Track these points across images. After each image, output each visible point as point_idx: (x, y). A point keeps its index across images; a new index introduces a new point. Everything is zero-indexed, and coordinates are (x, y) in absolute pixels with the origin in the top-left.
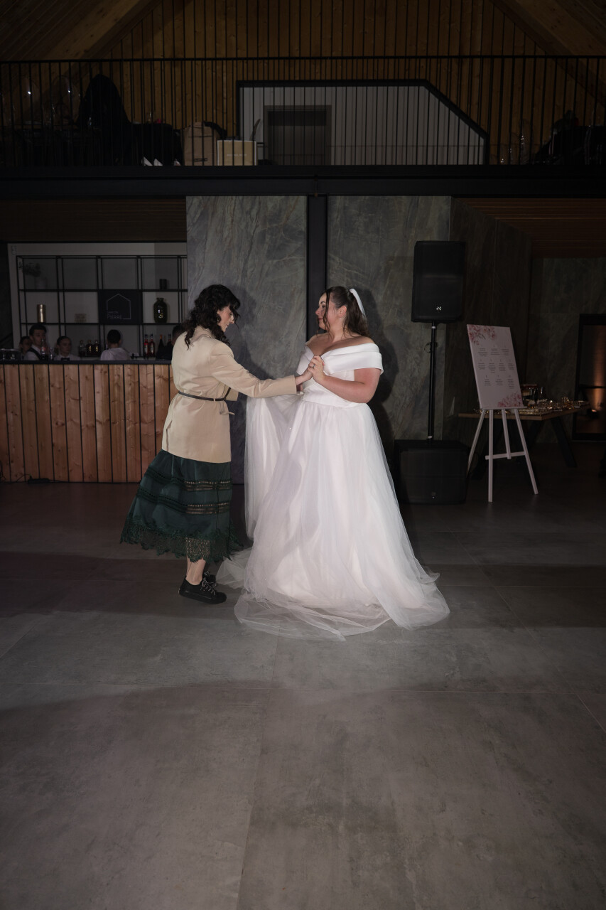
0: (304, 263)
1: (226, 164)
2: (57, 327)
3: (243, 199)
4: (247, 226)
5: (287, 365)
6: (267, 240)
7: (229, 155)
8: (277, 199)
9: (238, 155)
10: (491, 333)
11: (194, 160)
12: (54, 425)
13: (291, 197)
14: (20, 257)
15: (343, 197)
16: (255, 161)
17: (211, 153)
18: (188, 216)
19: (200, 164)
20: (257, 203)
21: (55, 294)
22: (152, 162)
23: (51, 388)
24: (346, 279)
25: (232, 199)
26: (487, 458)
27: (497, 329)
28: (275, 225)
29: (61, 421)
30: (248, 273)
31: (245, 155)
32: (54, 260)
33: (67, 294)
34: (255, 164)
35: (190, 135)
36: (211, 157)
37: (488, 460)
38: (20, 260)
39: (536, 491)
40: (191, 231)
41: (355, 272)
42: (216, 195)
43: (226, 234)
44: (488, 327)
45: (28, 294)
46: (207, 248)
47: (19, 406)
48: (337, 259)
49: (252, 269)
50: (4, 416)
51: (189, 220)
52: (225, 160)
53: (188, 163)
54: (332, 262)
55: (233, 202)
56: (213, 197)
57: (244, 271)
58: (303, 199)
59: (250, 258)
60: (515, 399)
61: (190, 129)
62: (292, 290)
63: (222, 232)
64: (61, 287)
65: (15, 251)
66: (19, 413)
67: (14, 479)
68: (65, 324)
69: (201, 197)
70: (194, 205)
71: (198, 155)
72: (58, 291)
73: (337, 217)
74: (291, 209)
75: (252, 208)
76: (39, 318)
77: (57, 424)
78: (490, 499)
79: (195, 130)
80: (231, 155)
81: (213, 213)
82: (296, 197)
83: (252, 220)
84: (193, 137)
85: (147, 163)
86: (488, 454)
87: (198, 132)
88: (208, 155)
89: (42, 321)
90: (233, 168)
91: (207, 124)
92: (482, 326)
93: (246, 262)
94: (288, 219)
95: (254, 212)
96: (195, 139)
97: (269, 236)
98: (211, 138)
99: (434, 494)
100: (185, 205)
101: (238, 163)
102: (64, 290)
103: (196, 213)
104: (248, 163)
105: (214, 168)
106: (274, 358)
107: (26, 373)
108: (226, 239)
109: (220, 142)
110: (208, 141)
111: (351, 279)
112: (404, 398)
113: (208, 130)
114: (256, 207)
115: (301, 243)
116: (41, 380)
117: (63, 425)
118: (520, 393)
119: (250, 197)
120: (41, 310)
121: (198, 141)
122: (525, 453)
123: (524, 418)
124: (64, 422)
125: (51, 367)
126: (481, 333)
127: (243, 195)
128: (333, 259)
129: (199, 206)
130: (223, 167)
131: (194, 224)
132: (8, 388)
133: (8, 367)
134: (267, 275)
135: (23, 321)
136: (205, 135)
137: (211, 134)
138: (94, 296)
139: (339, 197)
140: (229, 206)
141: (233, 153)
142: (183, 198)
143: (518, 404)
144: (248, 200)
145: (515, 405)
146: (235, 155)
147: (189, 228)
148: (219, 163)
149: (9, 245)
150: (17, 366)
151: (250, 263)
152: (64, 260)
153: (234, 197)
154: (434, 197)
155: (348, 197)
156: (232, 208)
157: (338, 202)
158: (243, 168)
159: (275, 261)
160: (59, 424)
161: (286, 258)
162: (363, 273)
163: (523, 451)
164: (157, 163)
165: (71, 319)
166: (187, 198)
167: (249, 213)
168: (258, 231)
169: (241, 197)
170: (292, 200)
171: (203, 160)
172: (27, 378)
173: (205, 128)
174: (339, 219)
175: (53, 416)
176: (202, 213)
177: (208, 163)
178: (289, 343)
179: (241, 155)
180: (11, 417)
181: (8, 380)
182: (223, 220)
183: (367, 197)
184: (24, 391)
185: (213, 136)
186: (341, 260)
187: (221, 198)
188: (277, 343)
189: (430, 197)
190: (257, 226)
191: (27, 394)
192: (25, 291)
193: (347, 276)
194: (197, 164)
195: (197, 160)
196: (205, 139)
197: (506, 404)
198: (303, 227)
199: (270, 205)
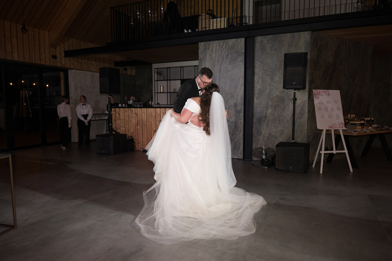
0: (244, 66)
1: (214, 28)
2: (167, 94)
3: (220, 42)
4: (221, 52)
5: (237, 108)
6: (229, 57)
7: (215, 25)
8: (233, 40)
9: (219, 24)
10: (327, 93)
11: (202, 29)
12: (152, 130)
13: (239, 39)
14: (156, 68)
15: (261, 37)
16: (225, 26)
17: (208, 25)
18: (199, 50)
19: (204, 29)
20: (225, 43)
21: (166, 81)
22: (188, 30)
23: (152, 117)
24: (262, 71)
25: (216, 42)
26: (321, 152)
27: (331, 91)
28: (232, 51)
29: (154, 129)
30: (222, 70)
31: (221, 24)
32: (166, 69)
33: (171, 81)
34: (225, 27)
35: (201, 19)
36: (208, 26)
37: (321, 154)
38: (156, 70)
39: (351, 170)
40: (200, 56)
41: (266, 68)
42: (209, 41)
43: (213, 56)
44: (326, 90)
45: (158, 82)
46: (206, 62)
47: (141, 123)
48: (258, 63)
49: (223, 69)
50: (137, 127)
51: (199, 52)
52: (214, 27)
53: (200, 30)
54: (256, 64)
55: (216, 43)
56: (208, 42)
57: (220, 70)
58: (243, 39)
59: (222, 65)
60: (340, 125)
61: (201, 16)
62: (239, 77)
63: (212, 55)
64: (169, 79)
65: (155, 66)
66: (141, 126)
67: (139, 149)
68: (170, 93)
69: (204, 42)
70: (201, 45)
71: (204, 26)
72: (167, 80)
73: (258, 45)
74: (239, 44)
75: (223, 45)
76: (161, 90)
77: (153, 130)
78: (321, 172)
79: (203, 17)
80: (216, 25)
81: (209, 48)
82: (241, 39)
83: (223, 49)
84: (202, 19)
85: (186, 31)
86: (322, 151)
87: (204, 17)
88: (207, 26)
89: (162, 92)
90: (217, 29)
91: (207, 14)
92: (322, 90)
93: (221, 66)
94: (237, 48)
95: (224, 46)
96: (203, 20)
97: (230, 55)
98: (208, 19)
99: (291, 167)
100: (198, 46)
101: (219, 27)
102: (170, 80)
103: (202, 49)
104: (222, 27)
105: (209, 30)
106: (231, 105)
107: (144, 111)
108: (213, 58)
109: (212, 20)
110: (207, 20)
111: (264, 71)
112: (288, 123)
113: (207, 16)
114: (225, 44)
115: (243, 58)
116: (149, 114)
117: (155, 130)
118: (343, 122)
119: (223, 40)
120: (162, 88)
121: (204, 21)
122: (346, 151)
123: (345, 134)
124: (155, 129)
125: (152, 109)
126: (321, 93)
127: (220, 40)
128: (257, 63)
129: (203, 46)
130: (213, 29)
131: (201, 53)
132: (138, 116)
133: (138, 109)
134: (229, 71)
135: (156, 92)
136: (206, 18)
137: (208, 18)
138: (180, 81)
139: (259, 37)
140: (215, 45)
141: (217, 24)
142: (198, 43)
143: (341, 127)
144: (221, 42)
145: (339, 128)
146: (218, 24)
147: (199, 55)
148: (211, 28)
149: (153, 64)
150: (141, 109)
151: (222, 67)
152: (171, 69)
153: (217, 41)
154: (302, 32)
155: (263, 36)
156: (216, 45)
157: (259, 39)
158: (221, 29)
159: (232, 65)
160: (154, 130)
161: (237, 64)
162: (269, 68)
163: (344, 150)
164: (190, 31)
165: (172, 91)
166: (199, 43)
167: (222, 47)
168: (225, 54)
169: (219, 41)
170: (239, 40)
171: (206, 28)
172: (144, 113)
173: (206, 15)
174: (259, 46)
175: (152, 127)
176: (204, 49)
177: (207, 29)
178: (238, 99)
179: (220, 24)
180: (139, 126)
181: (138, 114)
182: (212, 50)
183: (271, 36)
184: (143, 118)
185: (209, 18)
186: (260, 63)
187: (211, 42)
188: (233, 99)
189: (300, 32)
190: (225, 52)
191: (144, 119)
192: (157, 81)
193: (262, 70)
194: (203, 30)
195: (203, 28)
196: (206, 19)
197: (334, 127)
198: (244, 51)
199: (230, 43)
